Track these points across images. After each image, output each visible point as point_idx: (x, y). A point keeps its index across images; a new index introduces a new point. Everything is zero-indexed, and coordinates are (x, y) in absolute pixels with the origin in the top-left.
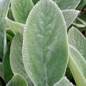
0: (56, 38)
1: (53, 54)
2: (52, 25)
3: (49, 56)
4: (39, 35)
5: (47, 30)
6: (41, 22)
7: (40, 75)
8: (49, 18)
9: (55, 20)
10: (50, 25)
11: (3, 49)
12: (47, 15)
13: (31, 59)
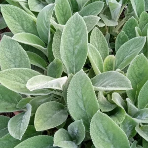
0: (81, 41)
1: (79, 50)
2: (79, 33)
3: (76, 51)
4: (71, 38)
5: (76, 35)
6: (73, 30)
7: (70, 62)
8: (78, 27)
9: (82, 29)
10: (78, 32)
11: (48, 38)
12: (77, 25)
13: (65, 52)
